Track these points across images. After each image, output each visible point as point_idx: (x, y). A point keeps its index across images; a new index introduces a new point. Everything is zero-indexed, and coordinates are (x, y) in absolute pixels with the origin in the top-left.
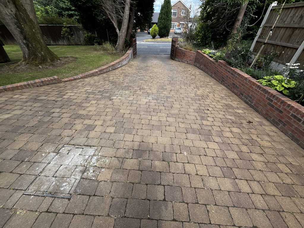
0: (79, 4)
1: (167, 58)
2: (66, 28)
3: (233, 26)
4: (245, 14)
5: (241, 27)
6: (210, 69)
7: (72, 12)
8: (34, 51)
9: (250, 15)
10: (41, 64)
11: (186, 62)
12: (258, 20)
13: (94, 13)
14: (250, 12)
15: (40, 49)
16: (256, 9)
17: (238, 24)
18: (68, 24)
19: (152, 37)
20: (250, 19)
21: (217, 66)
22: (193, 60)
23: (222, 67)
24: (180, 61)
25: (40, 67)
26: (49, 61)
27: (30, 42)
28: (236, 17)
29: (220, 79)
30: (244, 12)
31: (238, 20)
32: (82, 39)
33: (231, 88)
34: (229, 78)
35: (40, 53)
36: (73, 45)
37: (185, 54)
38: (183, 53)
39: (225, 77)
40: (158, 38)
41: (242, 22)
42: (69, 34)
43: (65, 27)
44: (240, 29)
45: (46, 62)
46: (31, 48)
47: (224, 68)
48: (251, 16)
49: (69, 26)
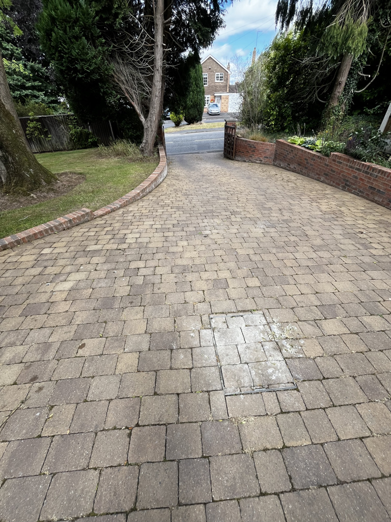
0: (78, 78)
1: (219, 158)
2: (34, 122)
3: (331, 94)
4: (350, 74)
5: (343, 96)
6: (314, 169)
7: (28, 92)
8: (17, 168)
9: (358, 73)
10: (32, 190)
11: (257, 162)
12: (372, 81)
13: (102, 90)
14: (357, 69)
15: (26, 165)
16: (367, 63)
17: (339, 91)
18: (36, 114)
19: (173, 124)
20: (357, 80)
21: (331, 163)
22: (270, 158)
23: (341, 163)
24: (247, 161)
25: (33, 197)
26: (44, 184)
27: (10, 154)
28: (336, 79)
29: (340, 183)
30: (349, 70)
31: (340, 84)
32: (65, 140)
33: (368, 195)
34: (361, 179)
35: (29, 171)
36: (49, 152)
37: (255, 147)
38: (251, 147)
39: (351, 178)
40: (184, 125)
41: (345, 86)
42: (41, 132)
43: (32, 121)
44: (343, 98)
45: (39, 187)
46: (12, 163)
47: (347, 165)
48: (360, 75)
49: (39, 118)
